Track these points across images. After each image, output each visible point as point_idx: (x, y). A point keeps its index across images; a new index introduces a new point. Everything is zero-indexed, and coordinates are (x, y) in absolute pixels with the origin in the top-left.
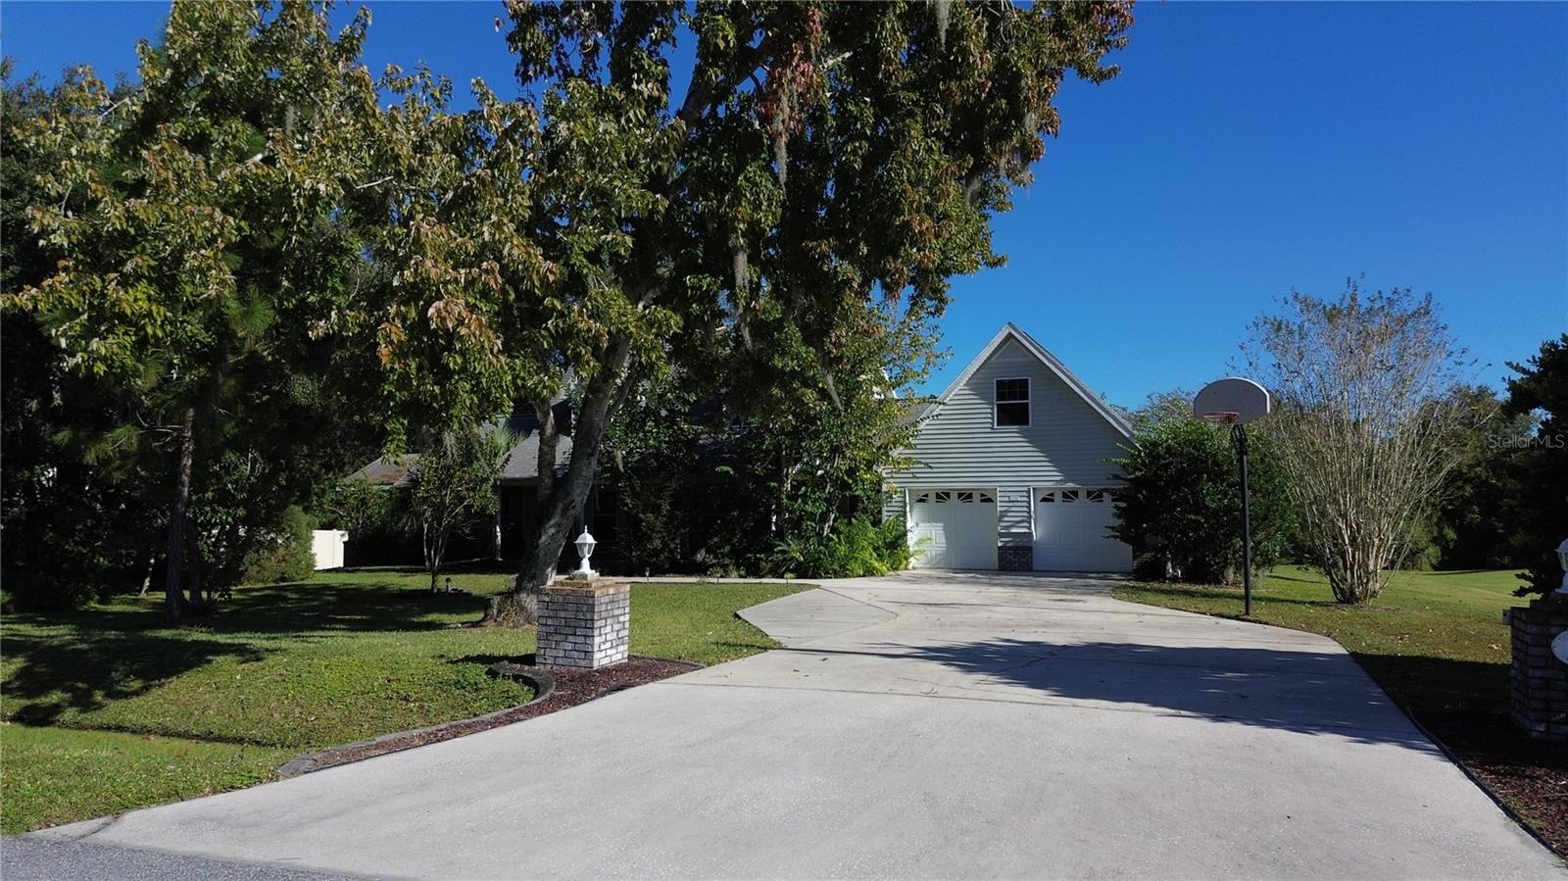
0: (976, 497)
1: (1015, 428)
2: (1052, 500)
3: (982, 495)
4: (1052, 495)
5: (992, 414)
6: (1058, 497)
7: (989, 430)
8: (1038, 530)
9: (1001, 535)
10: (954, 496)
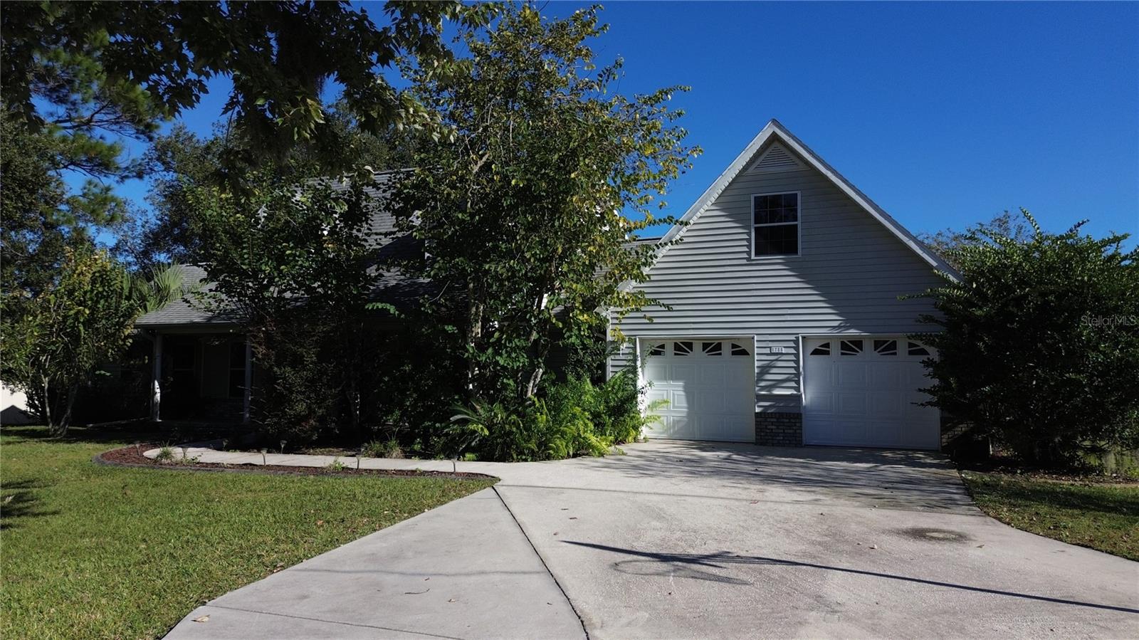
0: (726, 349)
1: (779, 258)
2: (827, 353)
3: (734, 346)
4: (827, 345)
5: (749, 240)
6: (835, 349)
7: (745, 262)
8: (807, 391)
9: (761, 398)
10: (698, 347)
